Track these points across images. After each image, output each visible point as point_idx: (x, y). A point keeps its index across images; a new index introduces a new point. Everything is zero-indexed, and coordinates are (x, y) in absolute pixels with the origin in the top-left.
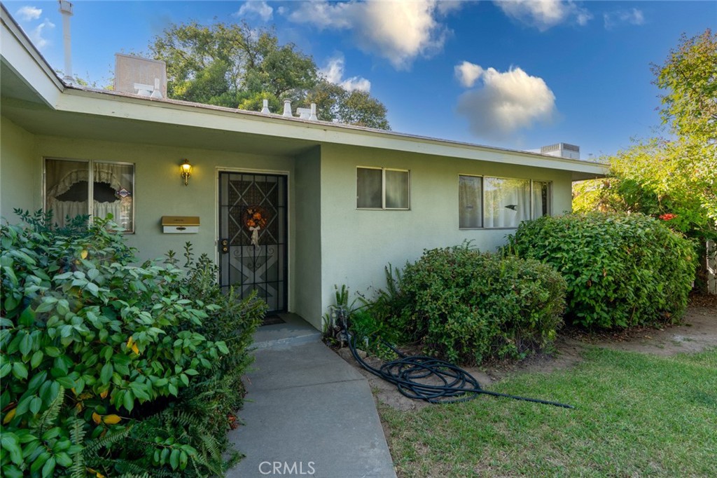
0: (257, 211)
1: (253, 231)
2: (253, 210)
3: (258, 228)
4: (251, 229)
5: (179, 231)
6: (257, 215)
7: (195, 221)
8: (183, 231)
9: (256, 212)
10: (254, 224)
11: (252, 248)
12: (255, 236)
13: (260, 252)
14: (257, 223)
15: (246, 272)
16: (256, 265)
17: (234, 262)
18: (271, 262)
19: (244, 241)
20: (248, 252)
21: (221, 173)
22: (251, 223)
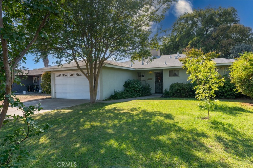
7: (151, 79)
12: (159, 81)
17: (157, 84)
19: (158, 82)
20: (159, 83)
21: (155, 72)
22: (159, 79)
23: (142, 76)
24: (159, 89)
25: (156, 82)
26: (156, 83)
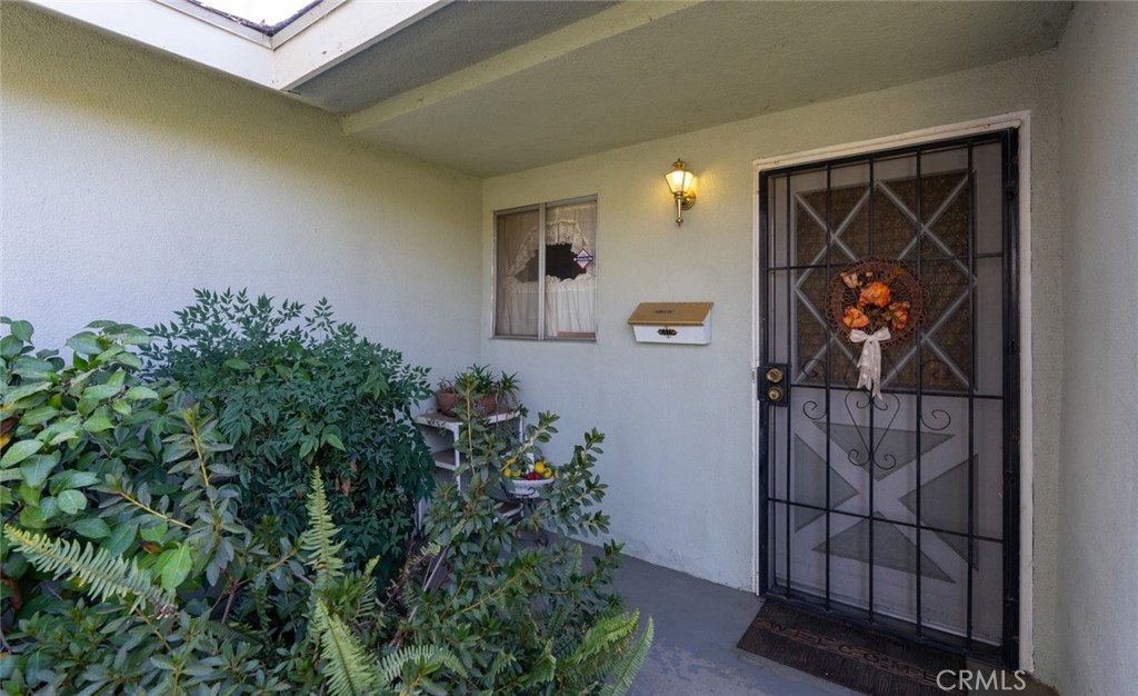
0: (878, 277)
1: (862, 344)
2: (861, 277)
3: (884, 334)
4: (856, 336)
5: (664, 339)
6: (876, 292)
7: (695, 313)
8: (672, 339)
9: (872, 280)
10: (865, 320)
11: (864, 399)
12: (870, 361)
13: (896, 415)
14: (876, 316)
15: (849, 472)
16: (878, 457)
17: (809, 433)
18: (942, 460)
19: (837, 373)
20: (848, 410)
21: (765, 177)
22: (856, 317)
23: (549, 272)
24: (840, 524)
25: (786, 385)
26: (785, 401)
